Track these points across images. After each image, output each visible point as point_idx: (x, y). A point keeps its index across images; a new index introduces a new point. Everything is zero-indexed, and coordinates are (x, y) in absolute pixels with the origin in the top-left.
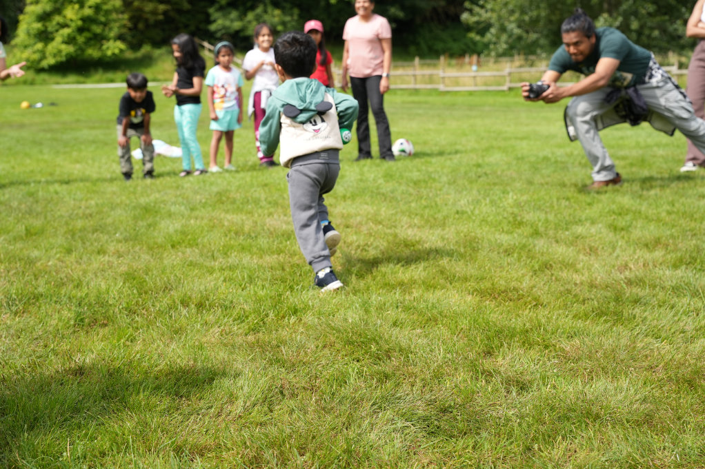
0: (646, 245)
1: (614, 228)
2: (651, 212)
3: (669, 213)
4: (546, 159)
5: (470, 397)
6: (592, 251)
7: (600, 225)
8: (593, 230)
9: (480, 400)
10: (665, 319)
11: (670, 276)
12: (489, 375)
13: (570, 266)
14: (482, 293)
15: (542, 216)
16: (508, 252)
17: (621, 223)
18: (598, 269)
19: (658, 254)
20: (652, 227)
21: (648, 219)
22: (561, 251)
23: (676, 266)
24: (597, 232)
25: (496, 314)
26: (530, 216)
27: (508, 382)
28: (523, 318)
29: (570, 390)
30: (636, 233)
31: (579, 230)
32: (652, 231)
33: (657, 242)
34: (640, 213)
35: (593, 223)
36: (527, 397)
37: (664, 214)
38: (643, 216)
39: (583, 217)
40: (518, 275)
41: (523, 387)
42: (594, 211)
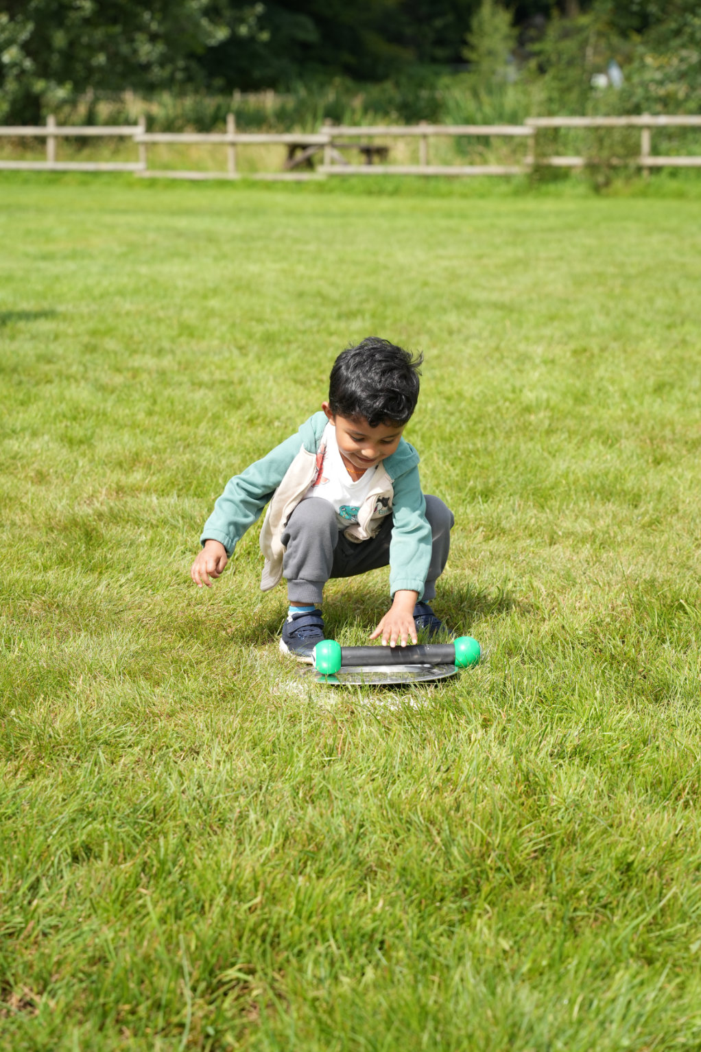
0: (120, 465)
1: (71, 442)
2: (122, 412)
3: (150, 413)
6: (41, 478)
7: (46, 437)
8: (36, 445)
13: (13, 501)
17: (78, 432)
18: (56, 503)
19: (137, 476)
20: (126, 436)
21: (119, 425)
23: (163, 493)
30: (102, 449)
31: (14, 445)
32: (126, 442)
33: (135, 459)
34: (105, 414)
35: (35, 434)
37: (141, 416)
38: (111, 420)
39: (18, 427)
42: (32, 414)
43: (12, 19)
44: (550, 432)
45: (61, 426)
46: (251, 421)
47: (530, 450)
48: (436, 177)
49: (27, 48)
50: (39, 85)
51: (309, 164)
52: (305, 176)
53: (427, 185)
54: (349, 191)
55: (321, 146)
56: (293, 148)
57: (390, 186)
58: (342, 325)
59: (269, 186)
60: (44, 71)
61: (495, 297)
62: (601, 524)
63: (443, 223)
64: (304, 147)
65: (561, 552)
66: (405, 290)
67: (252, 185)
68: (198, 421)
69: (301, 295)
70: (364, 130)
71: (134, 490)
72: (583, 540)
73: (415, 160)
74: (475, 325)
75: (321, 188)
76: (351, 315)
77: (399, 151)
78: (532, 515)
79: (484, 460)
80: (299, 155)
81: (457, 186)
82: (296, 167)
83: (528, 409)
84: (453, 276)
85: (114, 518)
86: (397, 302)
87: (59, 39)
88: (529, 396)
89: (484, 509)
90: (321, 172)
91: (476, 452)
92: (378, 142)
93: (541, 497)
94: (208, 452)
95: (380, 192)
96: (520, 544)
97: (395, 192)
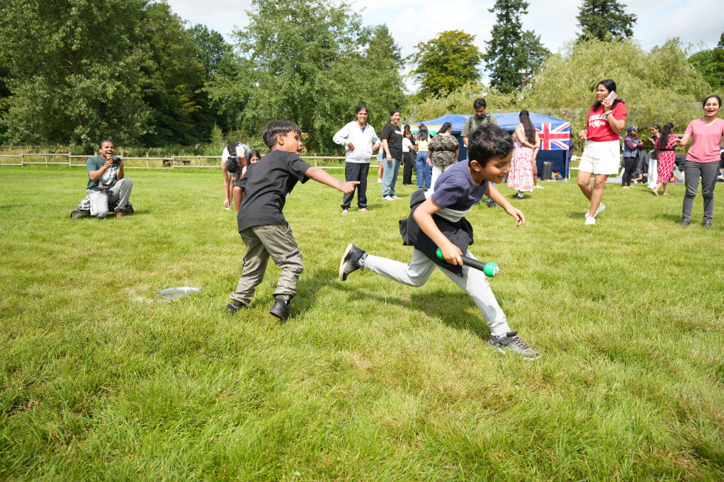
0: (99, 241)
1: (84, 235)
3: (111, 227)
4: (49, 205)
5: (16, 304)
6: (74, 245)
7: (78, 234)
8: (74, 237)
9: (21, 304)
10: (103, 266)
11: (106, 251)
12: (25, 295)
13: (63, 252)
14: (17, 268)
15: (48, 232)
16: (29, 250)
17: (88, 232)
18: (76, 252)
19: (103, 243)
20: (102, 233)
22: (57, 247)
24: (77, 237)
25: (26, 274)
26: (40, 233)
27: (34, 296)
28: (40, 274)
29: (60, 294)
30: (94, 236)
31: (67, 237)
32: (103, 235)
33: (104, 239)
36: (43, 300)
39: (69, 232)
40: (35, 258)
41: (40, 297)
42: (74, 229)
43: (83, 127)
44: (222, 227)
45: (82, 232)
46: (141, 228)
47: (217, 232)
48: (203, 168)
49: (88, 135)
50: (92, 145)
51: (169, 165)
52: (168, 168)
53: (201, 170)
54: (180, 172)
55: (172, 160)
56: (165, 161)
57: (191, 171)
58: (172, 203)
59: (158, 170)
60: (94, 141)
61: (213, 196)
62: (234, 250)
63: (204, 179)
64: (168, 161)
65: (222, 258)
66: (190, 194)
67: (154, 170)
68: (125, 229)
69: (161, 196)
70: (184, 156)
71: (102, 247)
72: (228, 254)
73: (197, 164)
74: (207, 203)
75: (173, 171)
76: (175, 201)
77: (193, 162)
78: (215, 249)
79: (204, 235)
80: (166, 163)
81: (208, 171)
82: (166, 166)
83: (218, 222)
84: (204, 191)
85: (94, 255)
86: (188, 197)
87: (98, 133)
88: (218, 219)
89: (202, 248)
90: (173, 167)
91: (202, 233)
92: (187, 160)
93: (218, 243)
94: (126, 237)
95: (188, 172)
96: (212, 256)
97: (192, 172)
